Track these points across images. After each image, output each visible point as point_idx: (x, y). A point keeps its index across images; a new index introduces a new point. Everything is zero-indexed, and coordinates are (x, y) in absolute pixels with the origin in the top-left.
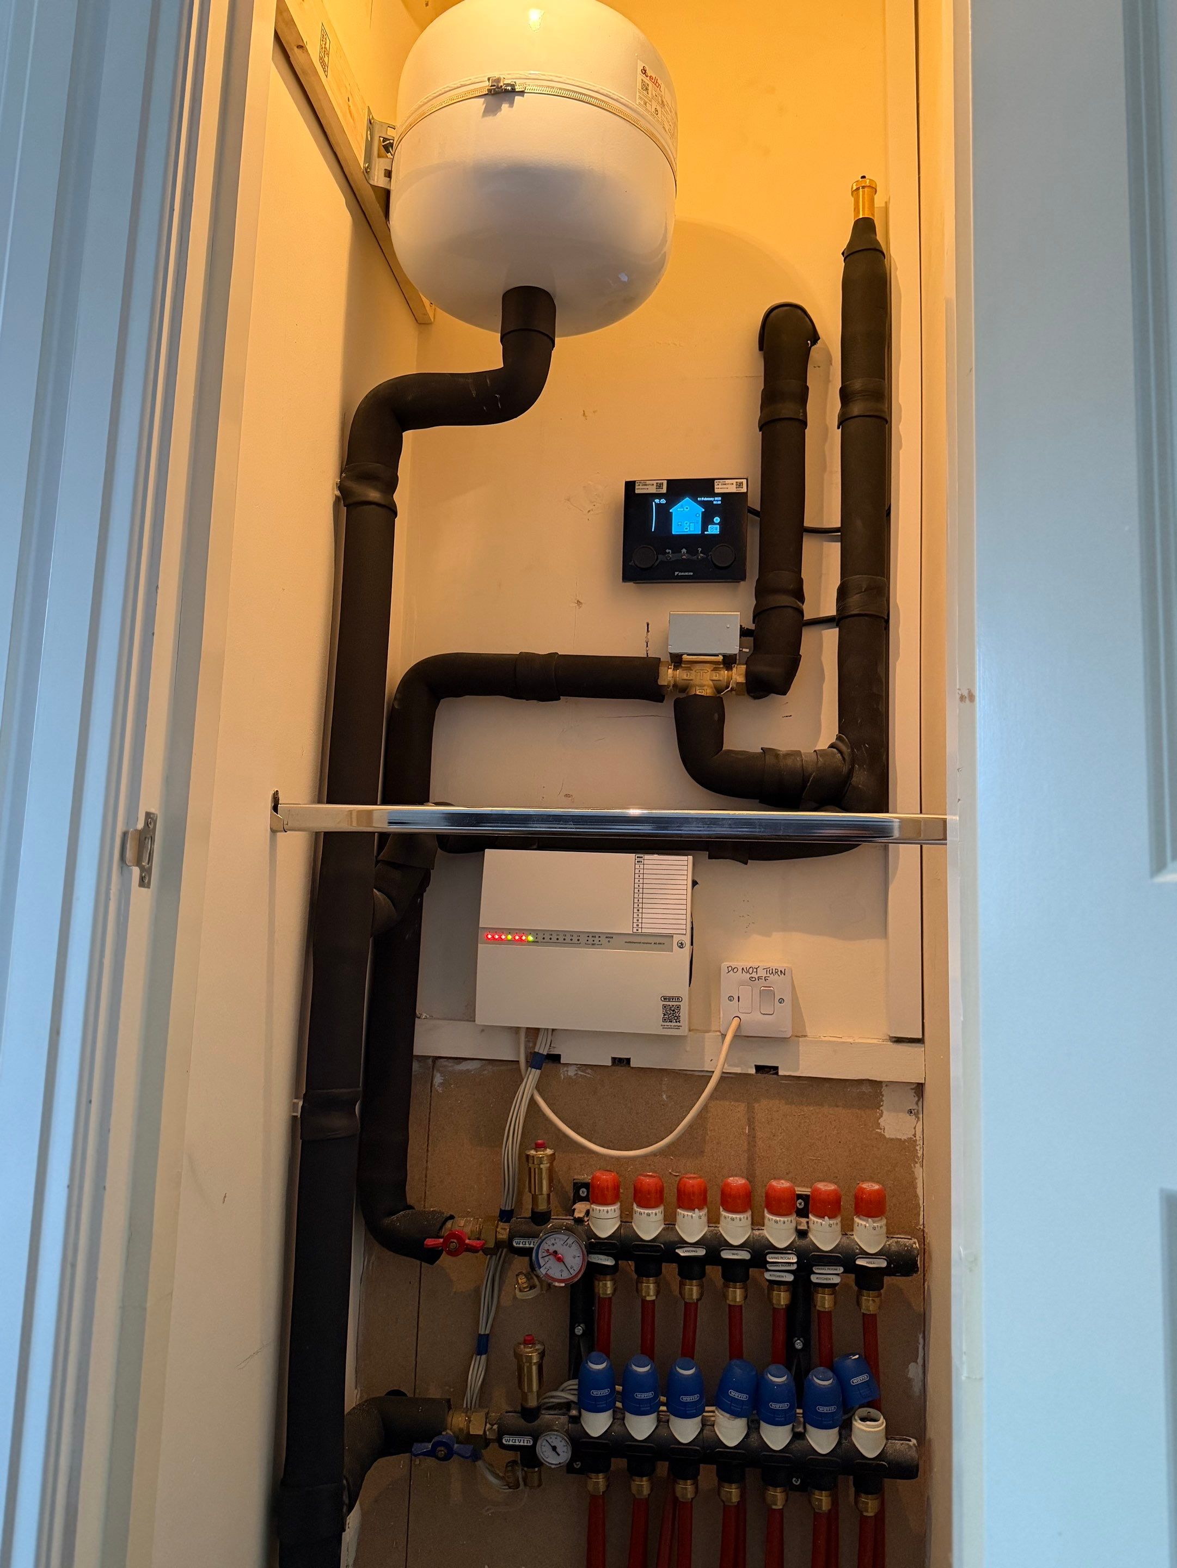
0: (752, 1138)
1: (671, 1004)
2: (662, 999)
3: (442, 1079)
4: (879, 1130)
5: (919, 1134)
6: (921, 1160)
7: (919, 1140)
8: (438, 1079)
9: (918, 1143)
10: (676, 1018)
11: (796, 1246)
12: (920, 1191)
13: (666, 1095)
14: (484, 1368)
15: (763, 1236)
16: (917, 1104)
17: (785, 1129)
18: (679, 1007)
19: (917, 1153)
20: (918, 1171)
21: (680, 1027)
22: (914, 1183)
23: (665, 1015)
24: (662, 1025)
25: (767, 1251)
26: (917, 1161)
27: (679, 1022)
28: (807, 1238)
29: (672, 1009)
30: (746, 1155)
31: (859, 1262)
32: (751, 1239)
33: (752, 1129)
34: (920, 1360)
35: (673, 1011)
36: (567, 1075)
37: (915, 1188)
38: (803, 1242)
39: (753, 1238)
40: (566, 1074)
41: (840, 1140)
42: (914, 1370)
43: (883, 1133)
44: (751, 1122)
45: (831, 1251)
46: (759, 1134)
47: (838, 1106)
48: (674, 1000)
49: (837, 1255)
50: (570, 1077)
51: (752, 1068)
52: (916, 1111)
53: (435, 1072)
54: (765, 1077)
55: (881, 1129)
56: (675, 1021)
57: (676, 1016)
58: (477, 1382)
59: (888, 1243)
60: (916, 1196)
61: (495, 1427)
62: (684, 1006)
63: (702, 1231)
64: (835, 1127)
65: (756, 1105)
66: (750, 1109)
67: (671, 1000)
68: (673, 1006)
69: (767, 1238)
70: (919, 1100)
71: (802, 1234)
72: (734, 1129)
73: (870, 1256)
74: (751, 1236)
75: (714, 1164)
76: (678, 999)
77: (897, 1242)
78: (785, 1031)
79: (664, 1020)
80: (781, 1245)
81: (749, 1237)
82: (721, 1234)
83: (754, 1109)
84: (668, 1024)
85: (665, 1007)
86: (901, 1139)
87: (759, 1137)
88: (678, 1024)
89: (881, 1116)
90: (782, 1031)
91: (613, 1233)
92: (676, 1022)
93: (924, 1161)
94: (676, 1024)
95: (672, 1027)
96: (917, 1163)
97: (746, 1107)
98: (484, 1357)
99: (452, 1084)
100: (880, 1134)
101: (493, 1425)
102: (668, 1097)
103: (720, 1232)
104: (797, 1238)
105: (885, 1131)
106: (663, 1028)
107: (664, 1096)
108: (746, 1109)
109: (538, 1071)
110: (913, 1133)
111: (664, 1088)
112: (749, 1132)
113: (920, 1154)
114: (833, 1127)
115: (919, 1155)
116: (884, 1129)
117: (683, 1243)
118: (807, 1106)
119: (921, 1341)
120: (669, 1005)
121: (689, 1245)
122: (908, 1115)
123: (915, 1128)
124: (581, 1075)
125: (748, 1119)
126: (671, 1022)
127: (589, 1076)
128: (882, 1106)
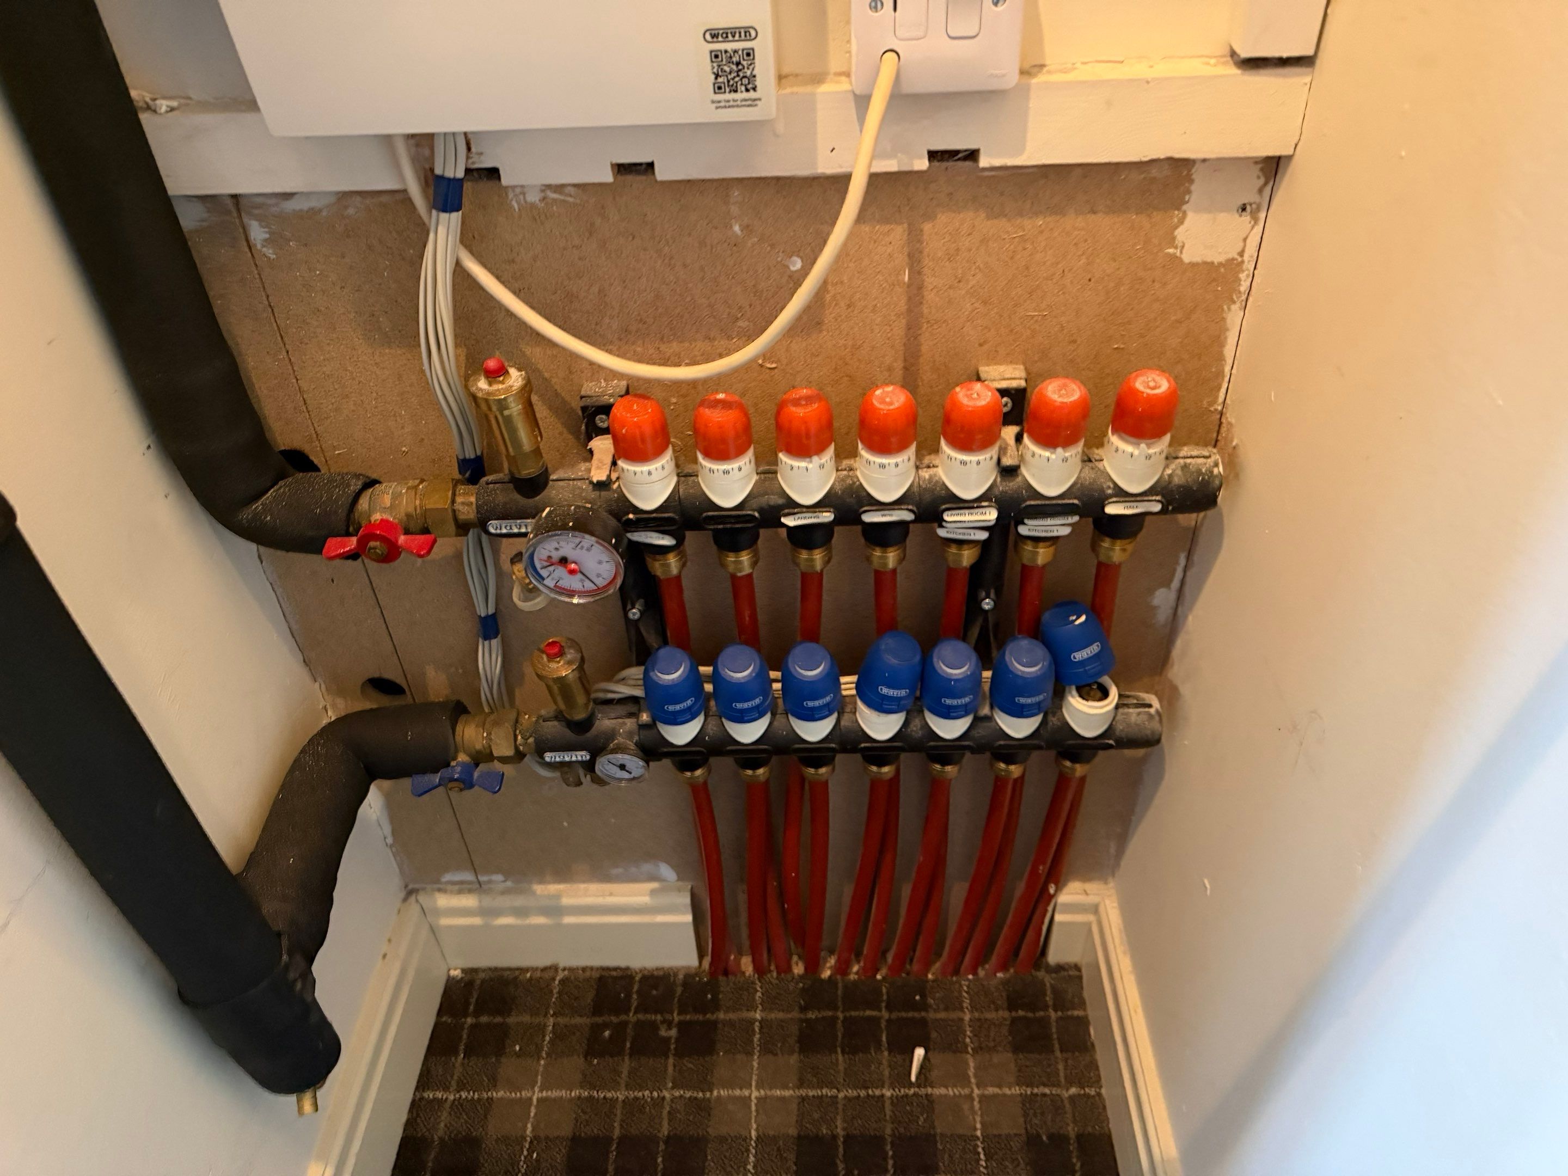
0: (916, 291)
1: (730, 46)
2: (708, 37)
3: (266, 232)
4: (1171, 251)
5: (1251, 250)
6: (1244, 297)
7: (1249, 261)
8: (258, 233)
9: (1244, 267)
10: (745, 81)
11: (997, 493)
12: (1229, 351)
13: (740, 226)
14: (500, 652)
15: (937, 482)
16: (1260, 191)
17: (981, 266)
18: (749, 54)
19: (1240, 285)
20: (1234, 316)
21: (758, 102)
22: (1222, 337)
23: (717, 76)
24: (713, 102)
25: (944, 507)
26: (1236, 299)
27: (754, 89)
28: (1017, 476)
29: (735, 59)
30: (904, 321)
31: (1111, 510)
32: (915, 489)
33: (916, 272)
34: (1175, 584)
35: (738, 64)
36: (526, 202)
37: (1222, 345)
38: (1012, 485)
39: (920, 486)
40: (522, 202)
41: (1089, 276)
42: (1163, 598)
43: (1178, 254)
44: (914, 259)
45: (1061, 496)
46: (930, 281)
47: (1094, 213)
48: (737, 37)
49: (1071, 501)
50: (533, 206)
51: (920, 157)
52: (1254, 206)
53: (246, 220)
54: (947, 168)
55: (1176, 248)
56: (743, 88)
57: (744, 77)
58: (493, 669)
59: (1169, 471)
60: (1221, 358)
61: (531, 740)
62: (764, 47)
63: (828, 481)
64: (1083, 254)
65: (927, 227)
66: (914, 236)
67: (730, 38)
68: (735, 51)
69: (944, 484)
70: (1266, 184)
71: (1009, 472)
72: (881, 278)
73: (1133, 499)
74: (916, 484)
75: (842, 342)
76: (747, 33)
77: (1185, 467)
78: (1004, 76)
79: (719, 89)
80: (969, 494)
81: (911, 486)
82: (861, 484)
83: (922, 235)
84: (728, 96)
85: (716, 56)
86: (1213, 263)
87: (931, 287)
88: (752, 94)
89: (1181, 222)
90: (996, 76)
91: (665, 502)
92: (747, 90)
93: (1251, 299)
94: (745, 95)
95: (739, 103)
96: (1234, 302)
97: (906, 233)
98: (495, 642)
99: (290, 240)
100: (1174, 257)
101: (527, 739)
102: (746, 228)
103: (859, 480)
104: (999, 479)
105: (1184, 251)
106: (717, 108)
107: (737, 228)
108: (905, 237)
109: (456, 217)
110: (1239, 250)
111: (734, 210)
112: (909, 278)
113: (1244, 287)
114: (1080, 253)
115: (1242, 289)
116: (1183, 247)
117: (792, 506)
118: (1031, 218)
119: (1182, 561)
120: (726, 52)
121: (804, 510)
122: (1237, 216)
123: (1245, 240)
124: (555, 200)
125: (909, 255)
126: (736, 91)
127: (571, 200)
128: (1187, 202)
